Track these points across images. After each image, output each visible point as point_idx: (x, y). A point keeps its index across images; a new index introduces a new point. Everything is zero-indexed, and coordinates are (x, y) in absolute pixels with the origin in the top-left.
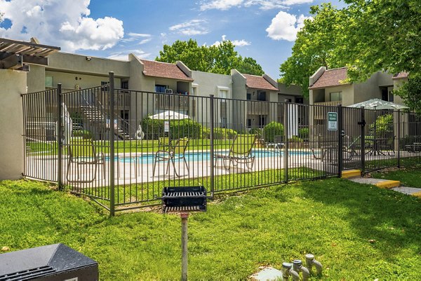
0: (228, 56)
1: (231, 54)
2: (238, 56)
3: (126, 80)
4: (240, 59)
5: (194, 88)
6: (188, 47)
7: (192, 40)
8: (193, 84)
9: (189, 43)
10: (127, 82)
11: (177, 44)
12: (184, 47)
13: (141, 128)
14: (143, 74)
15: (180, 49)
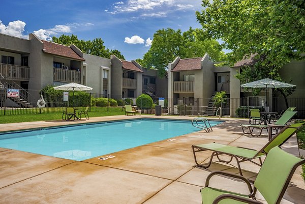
0: (100, 48)
1: (101, 47)
2: (106, 49)
3: (26, 56)
4: (108, 51)
5: (84, 67)
6: (72, 39)
7: (74, 35)
8: (84, 63)
9: (72, 37)
10: (27, 58)
11: (63, 37)
12: (68, 39)
13: (42, 97)
14: (43, 51)
15: (65, 41)
